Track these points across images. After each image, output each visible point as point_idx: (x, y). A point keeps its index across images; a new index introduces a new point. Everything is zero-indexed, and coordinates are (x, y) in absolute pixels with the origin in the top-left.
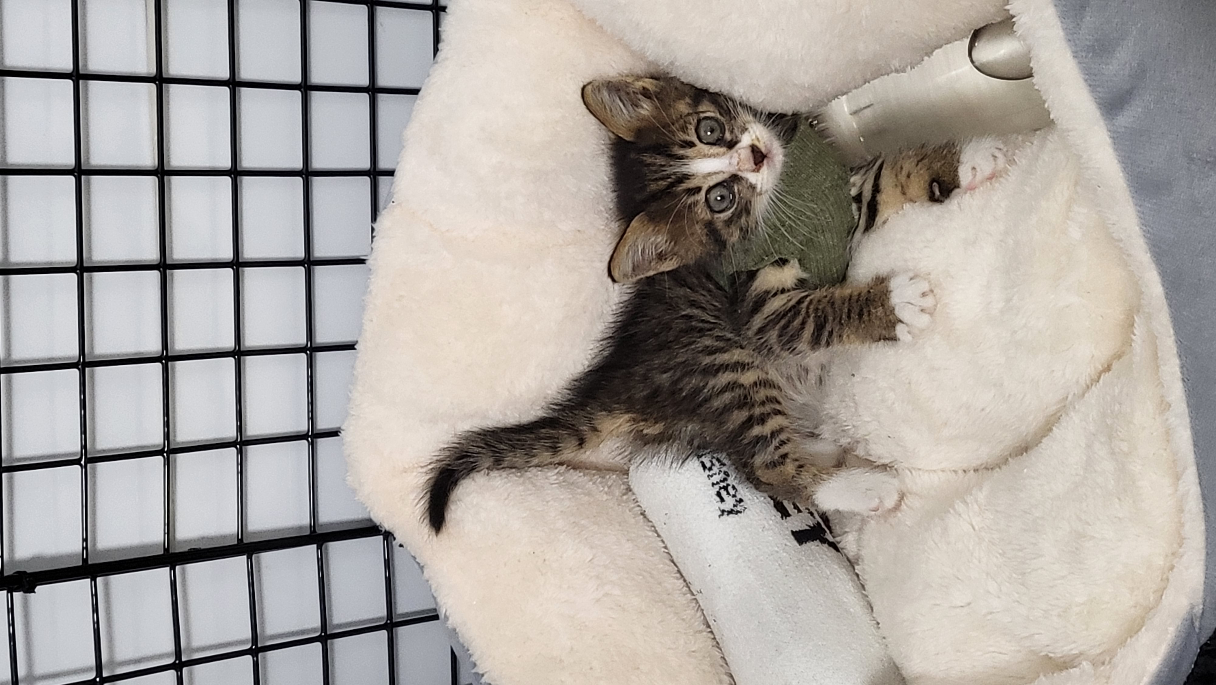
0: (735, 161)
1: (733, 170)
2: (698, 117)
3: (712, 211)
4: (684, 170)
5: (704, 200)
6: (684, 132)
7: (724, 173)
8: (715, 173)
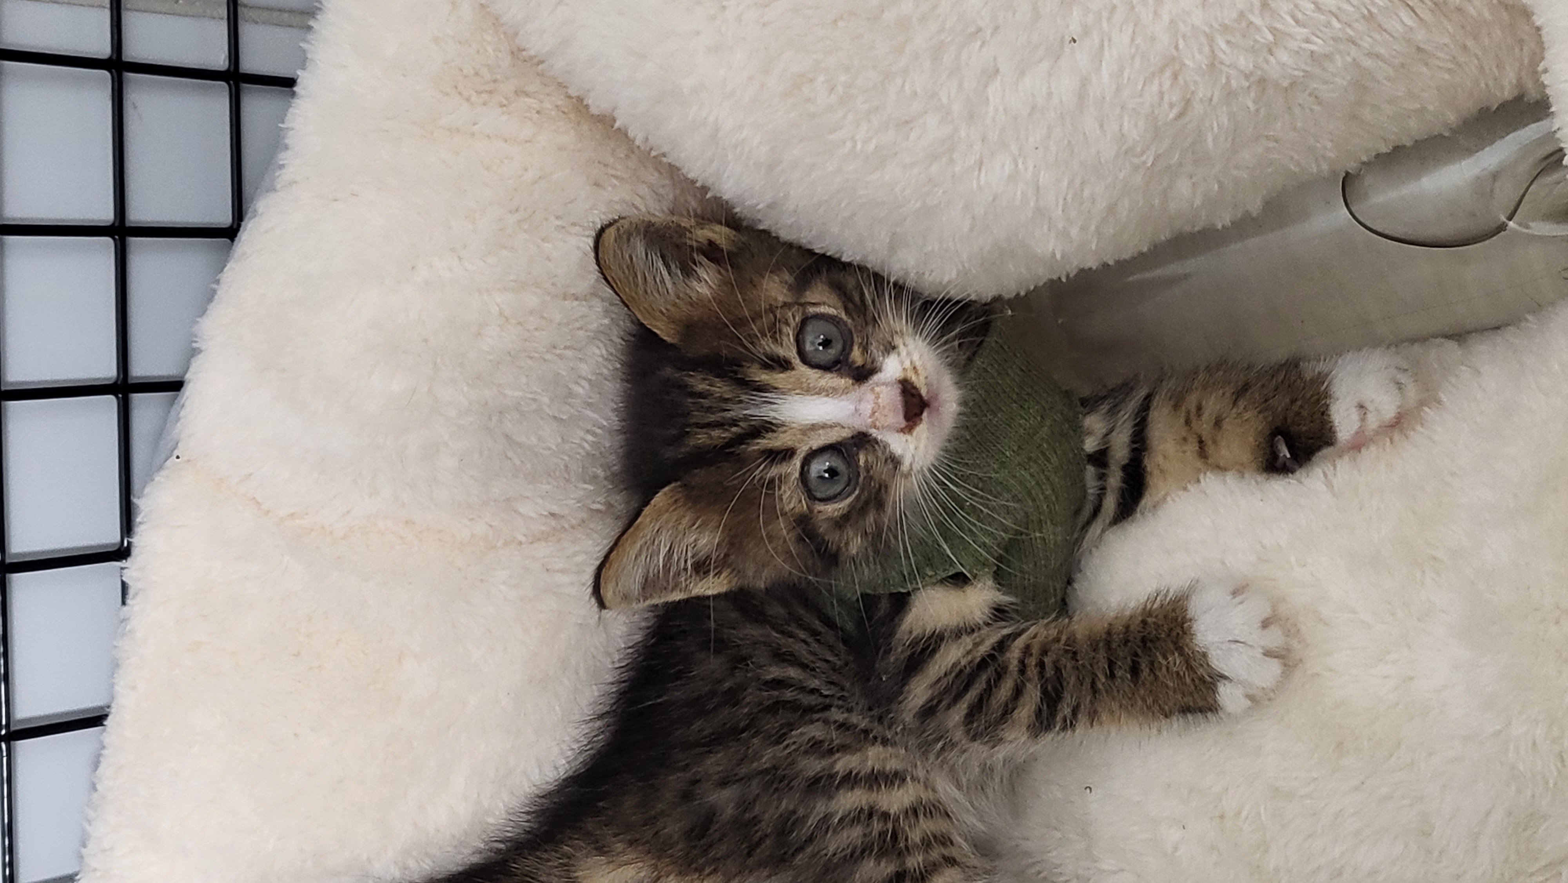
0: (867, 407)
1: (860, 424)
2: (804, 313)
3: (811, 497)
4: (767, 412)
5: (797, 475)
6: (775, 340)
7: (843, 427)
8: (824, 426)
